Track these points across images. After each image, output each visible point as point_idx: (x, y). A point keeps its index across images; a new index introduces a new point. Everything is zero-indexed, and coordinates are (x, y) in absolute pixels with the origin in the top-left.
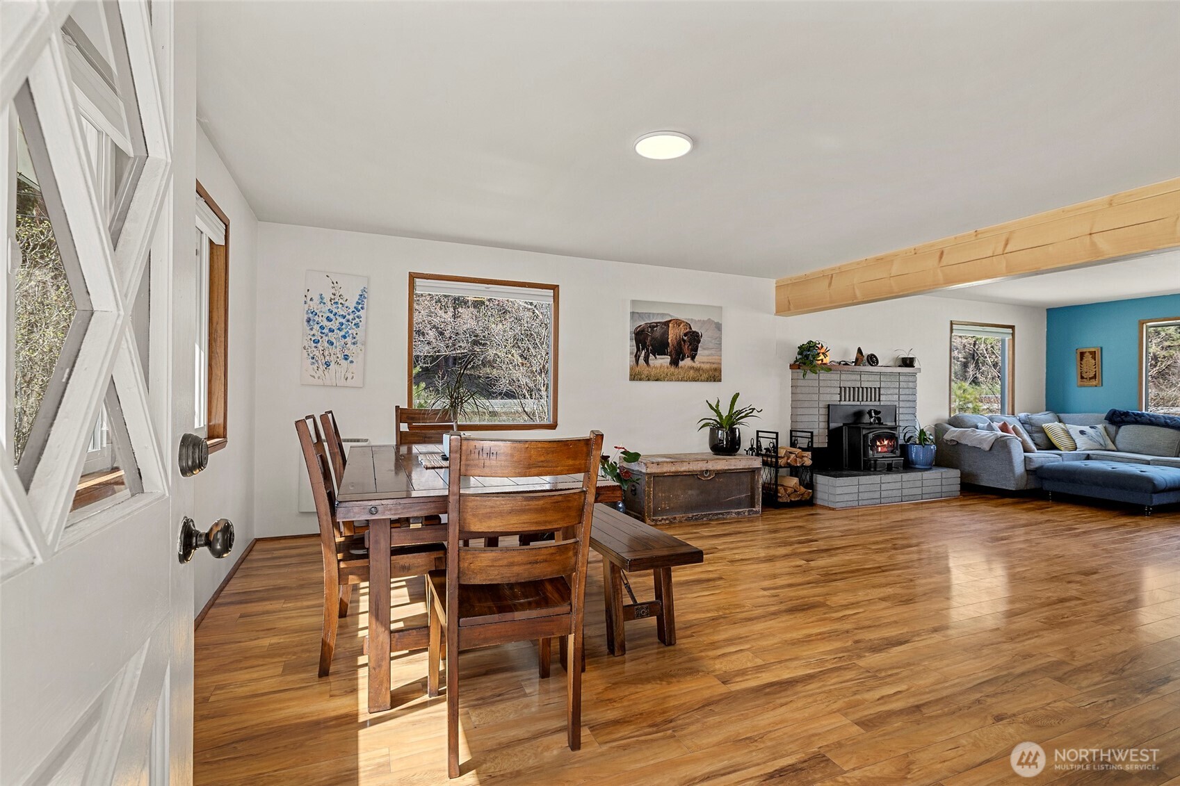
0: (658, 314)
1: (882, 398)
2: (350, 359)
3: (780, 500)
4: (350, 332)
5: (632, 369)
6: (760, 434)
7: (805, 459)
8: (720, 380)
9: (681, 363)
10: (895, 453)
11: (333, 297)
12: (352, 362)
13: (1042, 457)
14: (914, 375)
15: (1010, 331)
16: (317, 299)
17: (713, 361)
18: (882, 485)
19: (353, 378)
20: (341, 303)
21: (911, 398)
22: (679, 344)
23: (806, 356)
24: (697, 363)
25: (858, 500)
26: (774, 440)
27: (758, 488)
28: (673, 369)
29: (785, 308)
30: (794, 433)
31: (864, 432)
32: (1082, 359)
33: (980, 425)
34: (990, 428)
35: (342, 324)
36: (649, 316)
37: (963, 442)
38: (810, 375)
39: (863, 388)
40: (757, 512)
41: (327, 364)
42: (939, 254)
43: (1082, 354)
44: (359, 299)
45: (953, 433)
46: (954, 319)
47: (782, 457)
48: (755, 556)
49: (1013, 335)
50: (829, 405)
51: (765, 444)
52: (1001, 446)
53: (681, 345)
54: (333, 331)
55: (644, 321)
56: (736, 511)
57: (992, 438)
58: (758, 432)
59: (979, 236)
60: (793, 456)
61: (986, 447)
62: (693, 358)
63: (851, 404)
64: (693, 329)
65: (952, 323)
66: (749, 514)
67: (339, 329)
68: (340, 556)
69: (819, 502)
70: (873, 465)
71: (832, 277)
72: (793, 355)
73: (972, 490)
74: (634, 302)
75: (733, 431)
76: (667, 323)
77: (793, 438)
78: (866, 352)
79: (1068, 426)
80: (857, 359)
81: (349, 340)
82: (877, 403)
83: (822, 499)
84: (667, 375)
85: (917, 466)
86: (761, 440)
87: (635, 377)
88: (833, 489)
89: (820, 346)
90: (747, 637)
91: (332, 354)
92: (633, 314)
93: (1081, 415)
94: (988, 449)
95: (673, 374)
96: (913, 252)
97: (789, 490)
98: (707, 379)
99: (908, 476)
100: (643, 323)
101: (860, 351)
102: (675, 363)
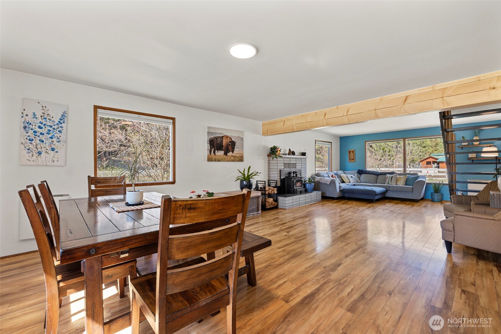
0: (219, 133)
1: (297, 167)
2: (56, 150)
3: (267, 207)
4: (56, 135)
5: (208, 156)
6: (258, 182)
7: (275, 191)
8: (243, 161)
9: (228, 154)
10: (302, 187)
11: (43, 115)
12: (57, 152)
13: (343, 186)
14: (306, 159)
15: (330, 144)
16: (31, 115)
17: (241, 153)
18: (300, 199)
19: (58, 161)
20: (49, 119)
21: (305, 167)
22: (227, 146)
23: (273, 151)
24: (234, 154)
25: (293, 205)
26: (264, 184)
27: (260, 204)
28: (225, 156)
29: (266, 133)
30: (269, 181)
31: (293, 179)
32: (350, 153)
33: (325, 176)
34: (329, 176)
35: (50, 131)
36: (215, 134)
37: (321, 182)
38: (275, 159)
39: (291, 163)
40: (260, 213)
41: (40, 153)
42: (324, 114)
43: (350, 152)
44: (61, 117)
45: (317, 179)
46: (317, 139)
47: (267, 191)
48: (268, 233)
49: (331, 145)
50: (280, 170)
51: (260, 186)
52: (333, 182)
53: (228, 146)
54: (43, 134)
55: (213, 135)
56: (252, 214)
57: (330, 180)
58: (257, 181)
59: (338, 109)
60: (270, 190)
61: (328, 183)
62: (233, 152)
63: (287, 170)
64: (233, 140)
65: (315, 141)
66: (257, 214)
67: (47, 133)
68: (59, 278)
69: (279, 207)
70: (296, 192)
71: (285, 121)
72: (269, 151)
73: (325, 198)
74: (209, 128)
75: (250, 181)
76: (222, 137)
77: (269, 183)
78: (292, 150)
79: (348, 175)
80: (289, 153)
81: (55, 140)
82: (295, 169)
83: (281, 206)
84: (223, 159)
85: (308, 191)
86: (259, 184)
87: (210, 160)
88: (285, 201)
89: (278, 148)
90: (284, 274)
91: (43, 148)
92: (208, 132)
93: (350, 171)
94: (329, 184)
95: (225, 159)
96: (315, 113)
97: (270, 203)
98: (238, 160)
99: (307, 195)
100: (212, 137)
101: (290, 150)
102: (226, 154)
